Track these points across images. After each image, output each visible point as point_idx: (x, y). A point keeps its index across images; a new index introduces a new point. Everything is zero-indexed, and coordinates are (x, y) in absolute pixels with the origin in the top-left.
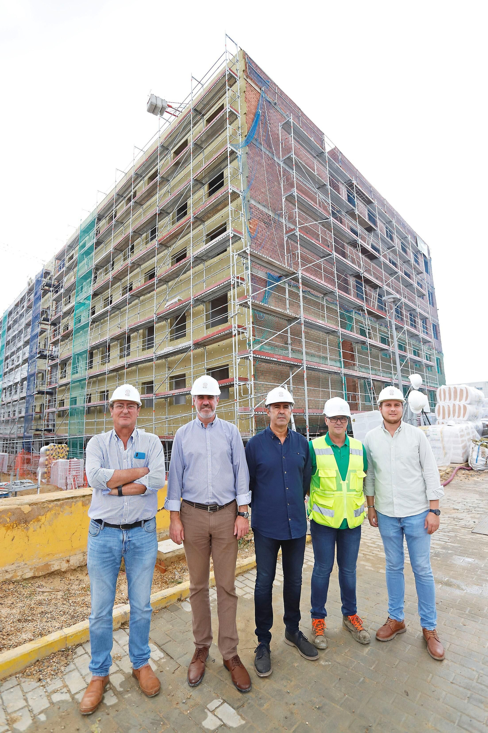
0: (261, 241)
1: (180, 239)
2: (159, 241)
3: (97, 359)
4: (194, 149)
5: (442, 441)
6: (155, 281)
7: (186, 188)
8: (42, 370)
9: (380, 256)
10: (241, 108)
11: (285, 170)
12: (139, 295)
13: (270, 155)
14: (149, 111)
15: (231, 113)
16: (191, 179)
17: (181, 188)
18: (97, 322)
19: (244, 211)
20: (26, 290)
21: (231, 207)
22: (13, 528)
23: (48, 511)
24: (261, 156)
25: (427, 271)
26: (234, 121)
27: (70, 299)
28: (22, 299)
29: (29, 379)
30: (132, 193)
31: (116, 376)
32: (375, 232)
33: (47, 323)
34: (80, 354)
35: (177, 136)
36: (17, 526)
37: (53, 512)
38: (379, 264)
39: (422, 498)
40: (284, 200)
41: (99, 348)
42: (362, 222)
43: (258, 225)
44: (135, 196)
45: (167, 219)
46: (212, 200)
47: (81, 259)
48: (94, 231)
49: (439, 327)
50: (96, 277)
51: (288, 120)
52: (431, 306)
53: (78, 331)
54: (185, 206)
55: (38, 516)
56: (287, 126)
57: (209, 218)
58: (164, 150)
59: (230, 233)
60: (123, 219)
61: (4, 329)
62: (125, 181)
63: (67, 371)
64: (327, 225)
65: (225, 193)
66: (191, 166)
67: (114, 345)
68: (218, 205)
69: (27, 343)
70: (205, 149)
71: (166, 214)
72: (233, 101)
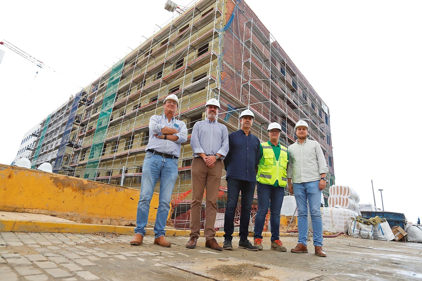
0: (227, 86)
1: (177, 79)
2: (163, 79)
3: (109, 149)
4: (193, 29)
5: (332, 217)
6: (157, 102)
7: (185, 50)
8: (68, 154)
9: (298, 107)
10: (224, 11)
11: (245, 48)
12: (144, 111)
13: (237, 38)
14: (165, 8)
15: (218, 12)
16: (189, 45)
17: (182, 49)
18: (113, 126)
19: (219, 67)
20: (68, 102)
21: (211, 63)
22: (76, 191)
23: (96, 187)
24: (232, 38)
25: (327, 123)
26: (218, 17)
27: (97, 110)
28: (63, 108)
29: (57, 160)
30: (150, 50)
31: (120, 161)
32: (296, 92)
33: (78, 123)
34: (97, 145)
35: (183, 21)
36: (78, 191)
37: (99, 189)
38: (297, 112)
39: (317, 174)
40: (243, 64)
41: (111, 142)
42: (288, 86)
43: (226, 76)
44: (151, 52)
45: (170, 67)
46: (200, 58)
47: (110, 86)
48: (122, 70)
49: (333, 159)
50: (117, 98)
51: (250, 21)
52: (328, 145)
53: (98, 130)
54: (183, 60)
55: (91, 188)
56: (249, 24)
57: (197, 69)
58: (174, 28)
59: (209, 78)
60: (141, 65)
61: (46, 126)
62: (146, 43)
63: (85, 156)
64: (267, 83)
65: (209, 54)
66: (190, 38)
67: (122, 141)
68: (203, 61)
69: (60, 136)
70: (199, 30)
71: (169, 64)
72: (219, 6)
